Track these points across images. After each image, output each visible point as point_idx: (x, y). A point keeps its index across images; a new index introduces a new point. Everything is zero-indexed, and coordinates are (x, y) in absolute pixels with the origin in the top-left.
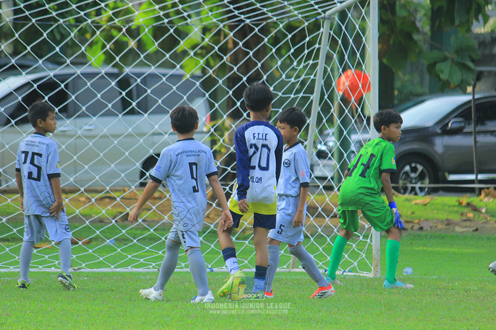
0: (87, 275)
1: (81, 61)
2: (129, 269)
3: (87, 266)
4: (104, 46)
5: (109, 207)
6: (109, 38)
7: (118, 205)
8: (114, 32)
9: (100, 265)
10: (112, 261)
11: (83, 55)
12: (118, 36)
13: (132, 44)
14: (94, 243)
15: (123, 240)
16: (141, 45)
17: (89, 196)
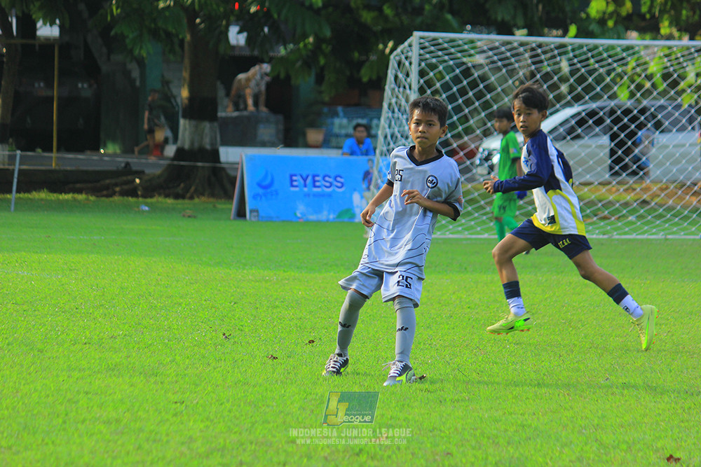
0: (617, 240)
1: (613, 97)
2: (645, 236)
3: (617, 234)
4: (629, 87)
5: (633, 194)
6: (633, 81)
7: (637, 194)
8: (636, 77)
9: (625, 233)
10: (634, 230)
11: (615, 93)
12: (638, 80)
13: (648, 85)
14: (621, 218)
15: (640, 217)
16: (654, 86)
17: (619, 186)
